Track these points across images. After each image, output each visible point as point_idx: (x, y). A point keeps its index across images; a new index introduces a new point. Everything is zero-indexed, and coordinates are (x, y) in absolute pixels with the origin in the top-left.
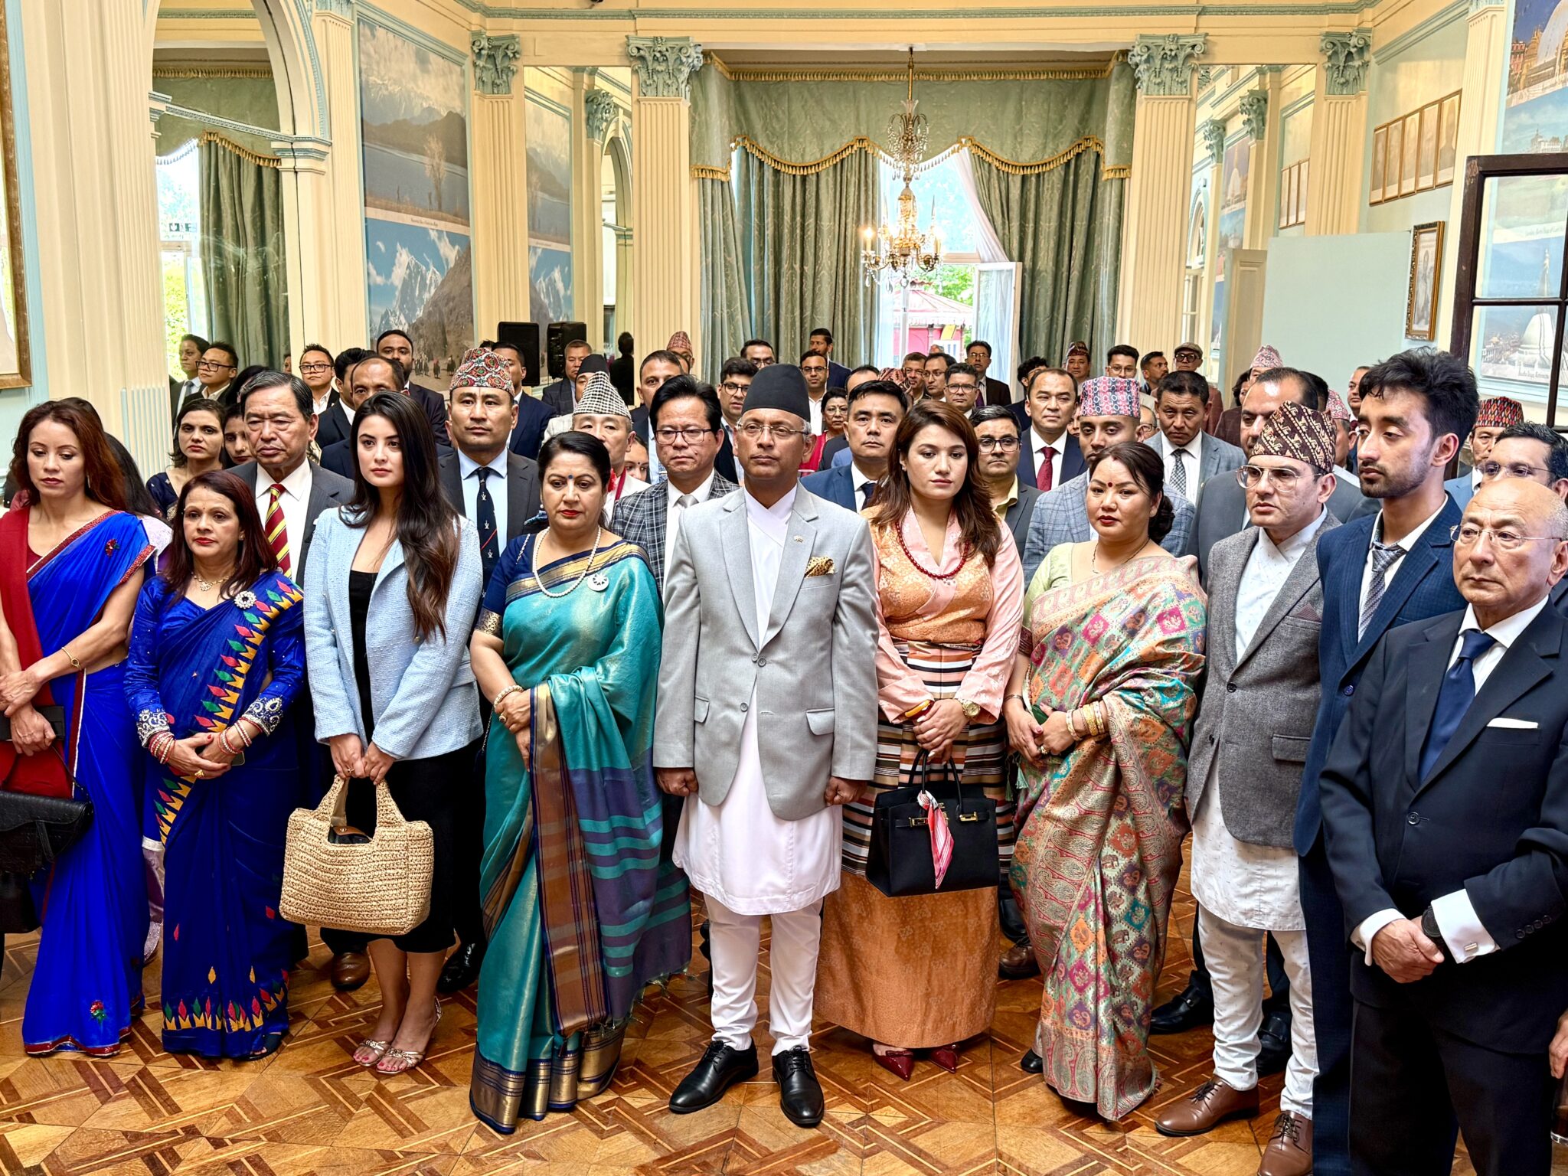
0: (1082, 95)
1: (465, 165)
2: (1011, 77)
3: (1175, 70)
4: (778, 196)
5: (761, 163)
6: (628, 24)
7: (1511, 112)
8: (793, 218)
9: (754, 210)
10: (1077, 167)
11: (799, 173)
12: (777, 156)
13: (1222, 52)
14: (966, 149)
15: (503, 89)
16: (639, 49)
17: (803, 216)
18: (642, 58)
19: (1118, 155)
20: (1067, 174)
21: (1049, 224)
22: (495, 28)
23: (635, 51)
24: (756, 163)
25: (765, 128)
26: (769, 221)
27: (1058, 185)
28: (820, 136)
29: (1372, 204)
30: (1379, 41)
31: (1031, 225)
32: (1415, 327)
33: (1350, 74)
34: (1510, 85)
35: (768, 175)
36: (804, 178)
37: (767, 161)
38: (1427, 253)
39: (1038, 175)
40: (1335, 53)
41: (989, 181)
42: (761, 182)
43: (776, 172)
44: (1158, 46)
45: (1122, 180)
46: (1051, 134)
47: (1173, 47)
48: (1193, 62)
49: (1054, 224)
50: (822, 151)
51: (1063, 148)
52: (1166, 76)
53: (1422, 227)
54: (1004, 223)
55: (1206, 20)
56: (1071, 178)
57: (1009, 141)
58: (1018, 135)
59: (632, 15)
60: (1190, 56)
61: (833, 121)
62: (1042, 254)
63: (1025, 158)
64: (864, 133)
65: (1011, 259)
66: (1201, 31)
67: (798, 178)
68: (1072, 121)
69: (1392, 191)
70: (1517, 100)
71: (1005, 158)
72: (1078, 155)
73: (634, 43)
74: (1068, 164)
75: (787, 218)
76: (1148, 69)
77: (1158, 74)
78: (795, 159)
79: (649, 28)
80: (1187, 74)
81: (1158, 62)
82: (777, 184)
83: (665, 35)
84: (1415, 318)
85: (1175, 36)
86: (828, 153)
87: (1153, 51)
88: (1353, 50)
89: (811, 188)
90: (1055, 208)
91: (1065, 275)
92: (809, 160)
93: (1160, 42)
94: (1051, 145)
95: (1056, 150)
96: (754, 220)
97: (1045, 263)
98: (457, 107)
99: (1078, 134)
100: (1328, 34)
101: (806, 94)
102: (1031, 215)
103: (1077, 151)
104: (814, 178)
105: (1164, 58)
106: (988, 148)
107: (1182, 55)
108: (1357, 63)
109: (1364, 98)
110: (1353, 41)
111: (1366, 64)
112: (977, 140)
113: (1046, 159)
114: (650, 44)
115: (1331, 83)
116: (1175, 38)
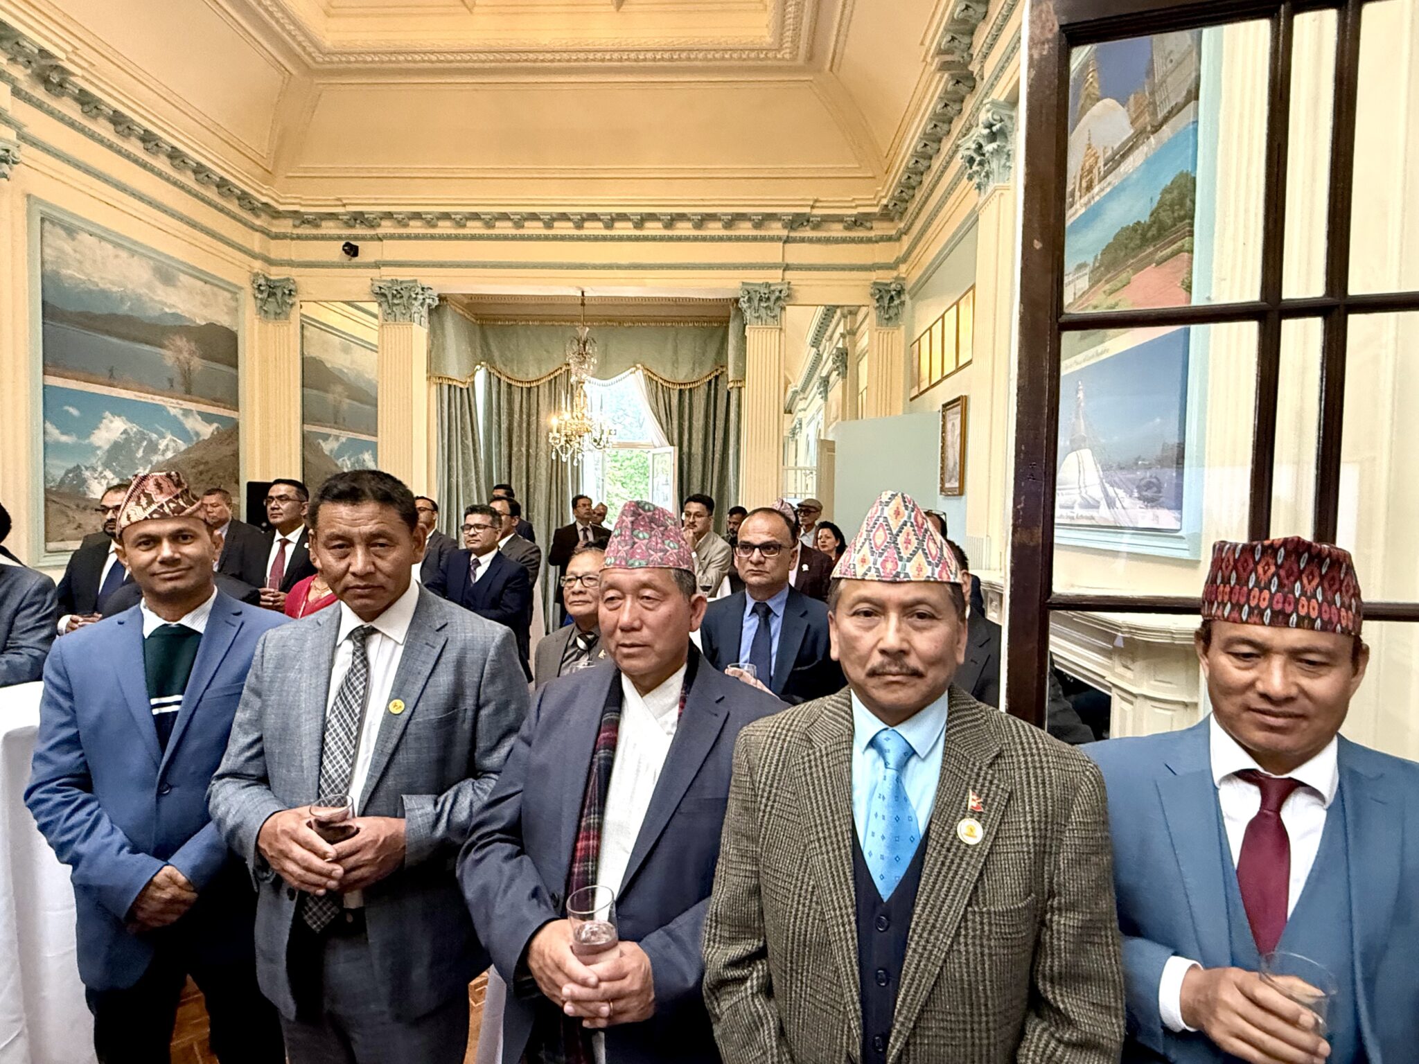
0: (717, 336)
1: (236, 366)
3: (766, 308)
4: (510, 402)
5: (499, 380)
6: (374, 273)
8: (521, 416)
9: (495, 411)
10: (716, 385)
11: (525, 386)
12: (509, 374)
13: (802, 295)
14: (640, 371)
15: (282, 316)
16: (380, 288)
17: (529, 416)
18: (384, 295)
19: (735, 371)
20: (709, 389)
21: (699, 423)
22: (276, 274)
23: (378, 290)
24: (496, 379)
25: (501, 356)
26: (504, 417)
27: (704, 397)
28: (539, 362)
29: (912, 399)
30: (911, 285)
31: (686, 424)
32: (947, 485)
33: (892, 312)
35: (504, 388)
36: (529, 390)
37: (503, 378)
38: (953, 424)
39: (690, 390)
40: (881, 297)
41: (657, 392)
42: (499, 393)
43: (510, 386)
44: (756, 291)
45: (740, 388)
46: (697, 363)
47: (766, 291)
48: (781, 303)
49: (701, 422)
50: (540, 370)
51: (706, 372)
52: (763, 312)
53: (949, 404)
54: (667, 422)
55: (789, 275)
56: (713, 392)
57: (669, 367)
58: (675, 363)
59: (377, 265)
60: (778, 298)
61: (548, 352)
62: (694, 442)
63: (681, 379)
64: (570, 360)
65: (672, 444)
66: (786, 281)
67: (525, 390)
68: (711, 354)
69: (925, 385)
72: (717, 377)
73: (377, 284)
74: (710, 382)
75: (516, 416)
76: (750, 307)
77: (757, 311)
78: (520, 377)
79: (388, 273)
80: (777, 311)
81: (756, 302)
82: (510, 394)
83: (400, 279)
84: (947, 477)
85: (767, 283)
86: (544, 373)
87: (753, 294)
88: (893, 293)
89: (534, 397)
90: (702, 412)
91: (710, 458)
92: (531, 378)
93: (757, 288)
94: (697, 370)
95: (701, 373)
96: (495, 417)
97: (697, 449)
98: (224, 320)
99: (716, 363)
100: (875, 283)
101: (530, 334)
102: (686, 417)
103: (716, 374)
104: (536, 390)
105: (760, 300)
106: (653, 371)
107: (773, 298)
108: (896, 302)
109: (903, 327)
110: (893, 286)
111: (903, 303)
112: (648, 366)
113: (695, 378)
114: (390, 285)
115: (879, 317)
116: (768, 285)
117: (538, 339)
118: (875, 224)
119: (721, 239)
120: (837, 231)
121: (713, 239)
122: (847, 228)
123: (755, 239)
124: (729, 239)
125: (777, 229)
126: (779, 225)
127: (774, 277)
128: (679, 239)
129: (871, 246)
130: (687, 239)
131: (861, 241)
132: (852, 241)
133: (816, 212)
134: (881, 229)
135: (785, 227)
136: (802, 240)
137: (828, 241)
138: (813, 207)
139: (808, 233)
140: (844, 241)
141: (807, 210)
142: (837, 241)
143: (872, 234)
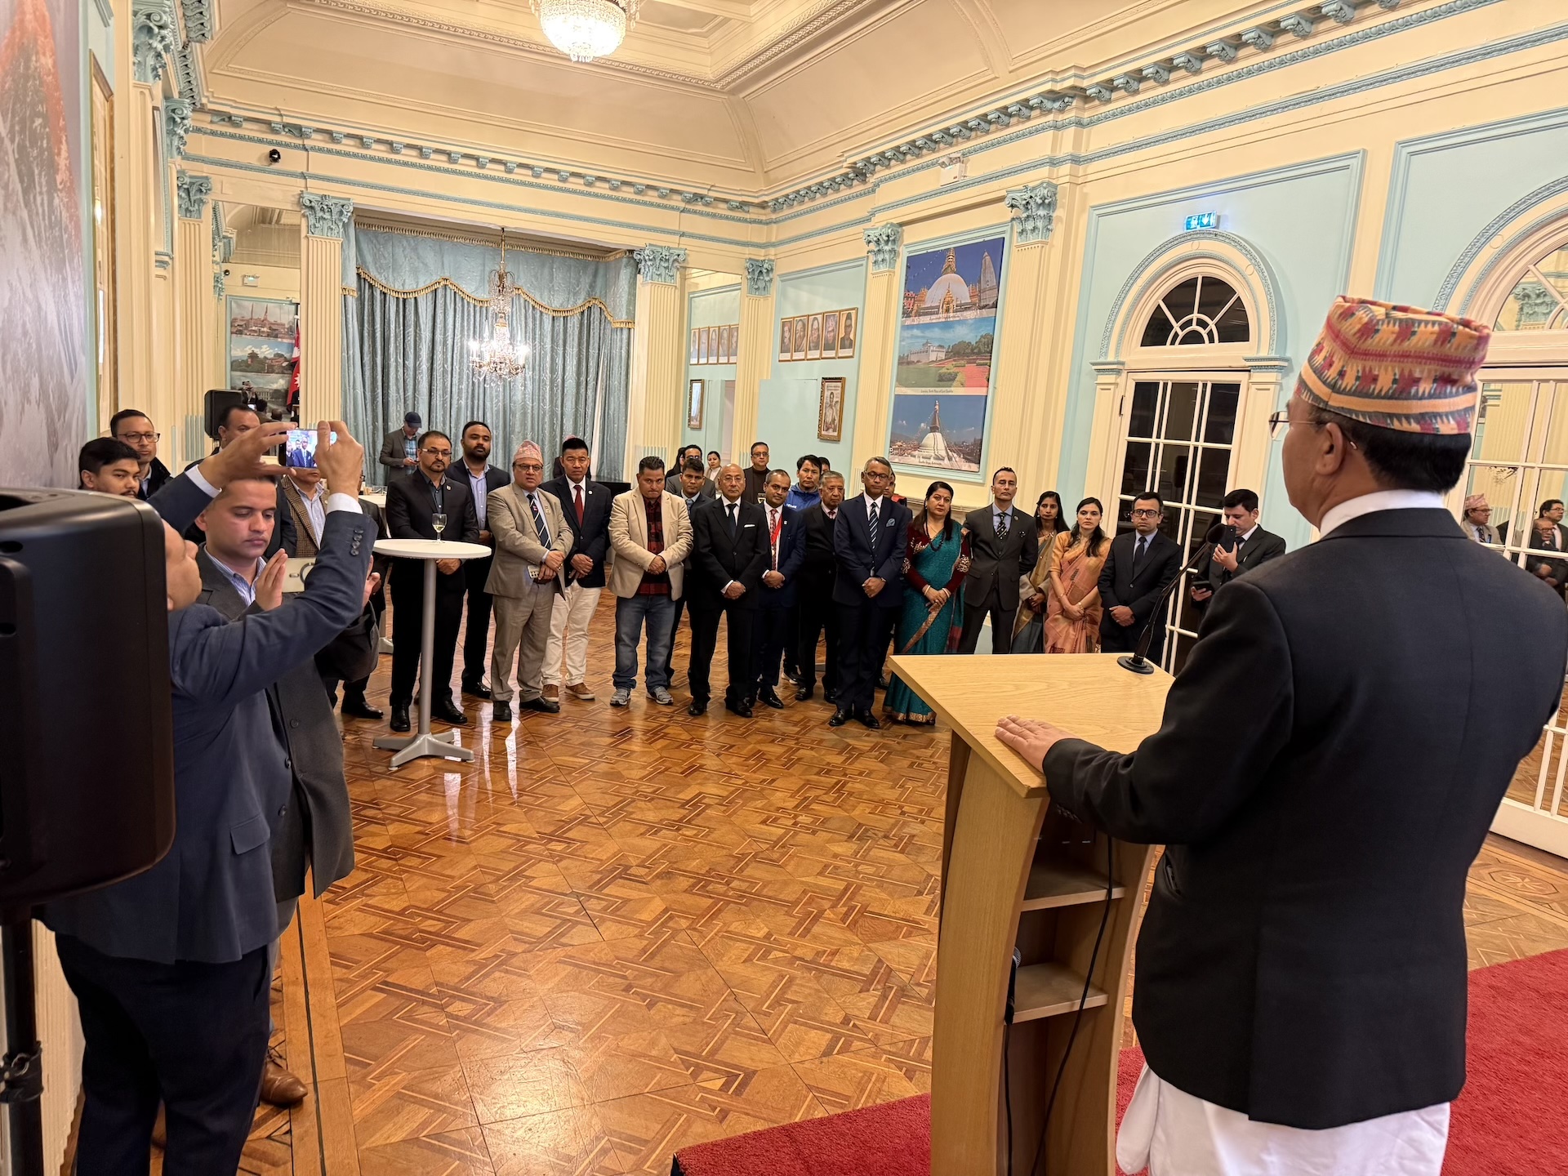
0: (591, 270)
2: (546, 252)
3: (666, 268)
4: (385, 311)
5: (372, 286)
6: (301, 182)
7: (905, 328)
11: (401, 297)
16: (311, 202)
18: (312, 208)
20: (583, 316)
23: (308, 202)
24: (368, 286)
25: (374, 261)
26: (378, 328)
27: (577, 325)
30: (781, 268)
31: (560, 348)
33: (761, 284)
34: (903, 313)
35: (377, 295)
36: (404, 300)
37: (376, 285)
39: (564, 318)
40: (753, 270)
42: (372, 299)
43: (383, 293)
45: (629, 329)
46: (572, 292)
47: (667, 254)
50: (417, 283)
51: (580, 302)
52: (662, 270)
53: (828, 378)
55: (684, 241)
56: (586, 321)
57: (546, 293)
58: (551, 290)
59: (303, 176)
61: (424, 264)
64: (447, 275)
66: (682, 246)
68: (585, 286)
70: (909, 322)
71: (544, 304)
73: (306, 196)
74: (583, 313)
75: (392, 326)
78: (396, 286)
79: (316, 188)
81: (658, 261)
82: (384, 302)
83: (331, 194)
85: (667, 246)
86: (423, 285)
88: (764, 270)
89: (411, 307)
90: (576, 339)
92: (407, 288)
94: (572, 300)
95: (575, 303)
99: (589, 294)
100: (747, 259)
101: (405, 243)
103: (587, 305)
104: (413, 300)
105: (661, 260)
107: (672, 259)
108: (766, 278)
109: (769, 299)
110: (766, 266)
111: (771, 280)
113: (570, 307)
114: (319, 199)
115: (751, 287)
116: (669, 248)
117: (415, 250)
118: (752, 209)
119: (631, 201)
120: (722, 209)
121: (624, 200)
122: (732, 209)
123: (659, 206)
124: (638, 202)
125: (676, 201)
126: (679, 198)
127: (672, 241)
128: (596, 195)
129: (745, 225)
130: (603, 197)
131: (739, 220)
132: (733, 219)
133: (712, 194)
134: (754, 214)
135: (683, 201)
136: (695, 212)
137: (714, 216)
138: (709, 190)
139: (699, 207)
140: (727, 218)
141: (704, 192)
142: (721, 217)
143: (747, 216)
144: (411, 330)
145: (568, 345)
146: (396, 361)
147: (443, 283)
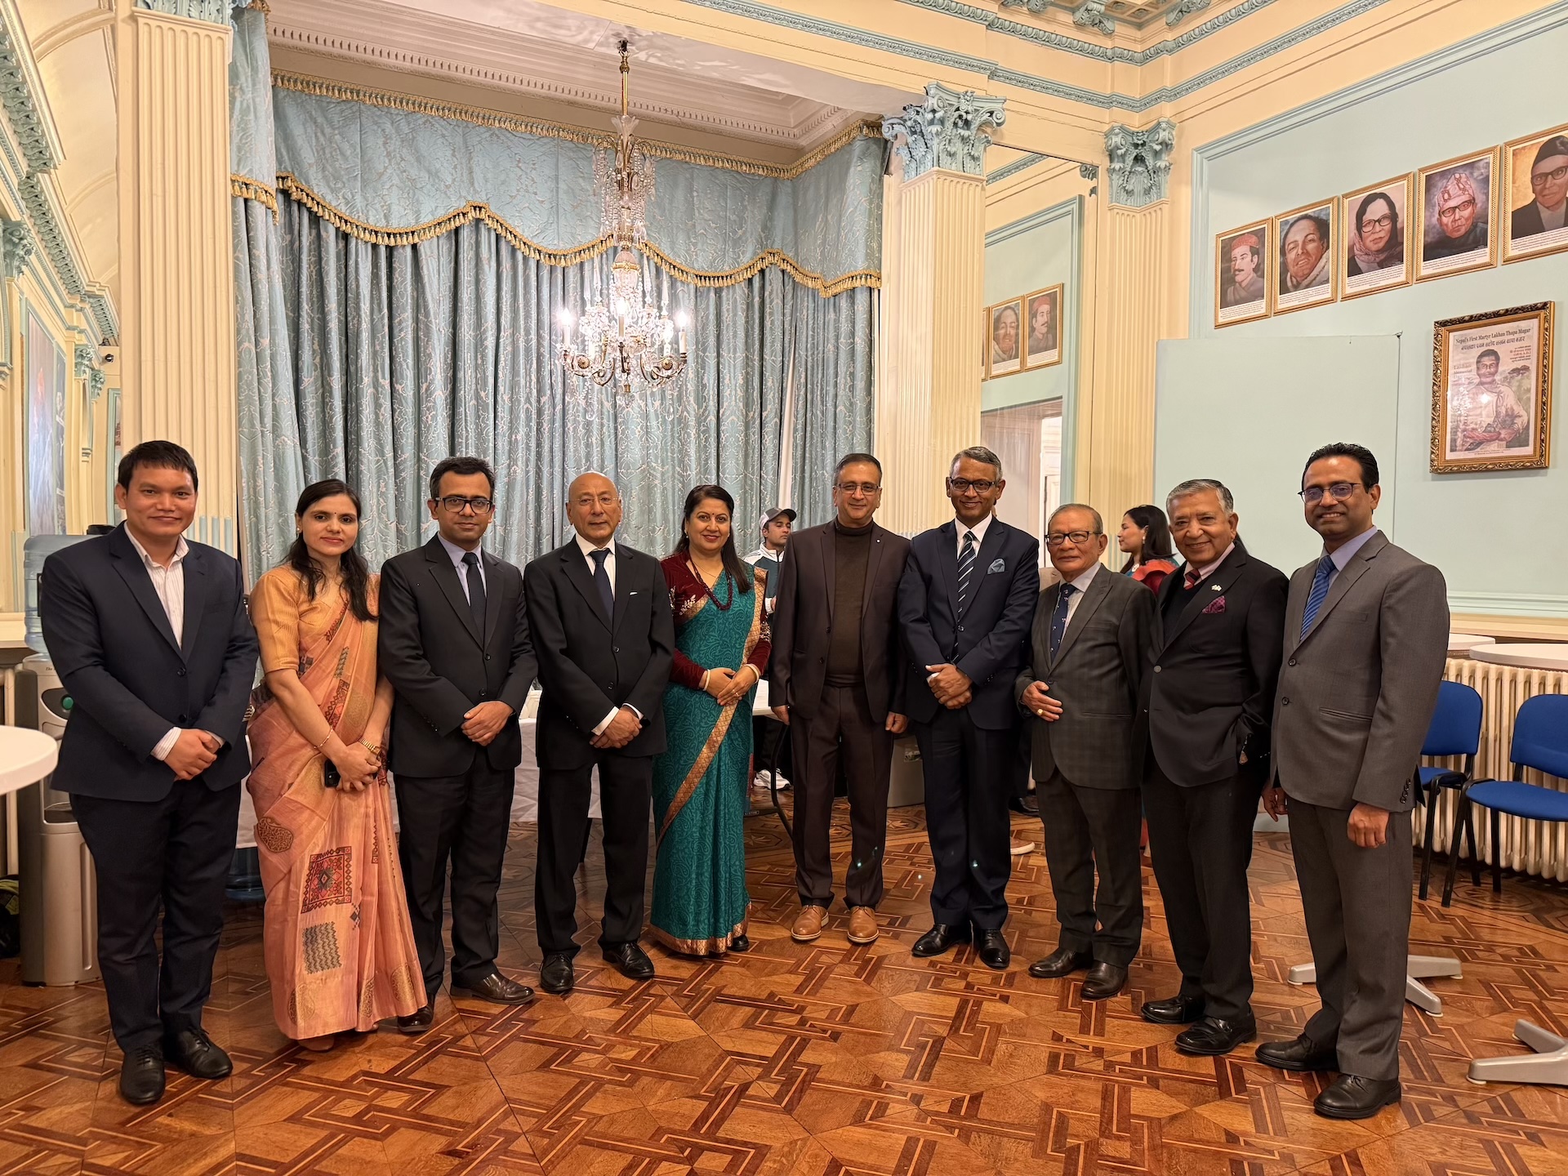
0: (763, 196)
3: (965, 139)
10: (762, 286)
20: (750, 294)
27: (742, 306)
28: (411, 188)
29: (1217, 327)
33: (1136, 182)
35: (330, 240)
36: (390, 250)
39: (717, 291)
40: (1126, 153)
42: (317, 247)
43: (343, 235)
44: (951, 106)
46: (729, 240)
47: (969, 108)
50: (417, 213)
51: (746, 260)
52: (957, 147)
55: (998, 88)
56: (757, 300)
57: (679, 238)
58: (690, 233)
61: (431, 172)
64: (480, 199)
68: (753, 227)
71: (678, 262)
72: (762, 273)
74: (751, 280)
75: (364, 307)
76: (939, 134)
77: (948, 141)
80: (980, 149)
81: (949, 127)
82: (345, 253)
85: (966, 94)
86: (428, 219)
87: (946, 109)
88: (1151, 148)
93: (954, 101)
94: (729, 255)
99: (761, 245)
101: (388, 127)
103: (761, 265)
105: (956, 123)
107: (975, 123)
108: (1152, 165)
109: (1155, 211)
111: (1166, 168)
115: (1115, 193)
116: (968, 98)
117: (410, 142)
118: (1117, 28)
120: (1063, 25)
122: (1081, 24)
127: (974, 83)
131: (1091, 51)
132: (1077, 48)
134: (1123, 37)
136: (1012, 29)
137: (1047, 41)
140: (1069, 45)
142: (1055, 42)
144: (406, 316)
145: (724, 346)
146: (376, 384)
147: (472, 215)
